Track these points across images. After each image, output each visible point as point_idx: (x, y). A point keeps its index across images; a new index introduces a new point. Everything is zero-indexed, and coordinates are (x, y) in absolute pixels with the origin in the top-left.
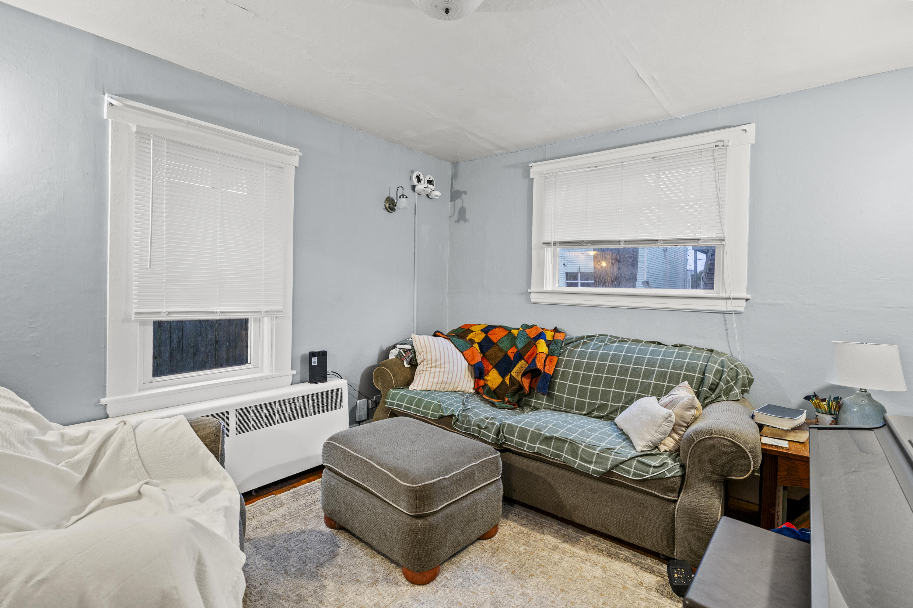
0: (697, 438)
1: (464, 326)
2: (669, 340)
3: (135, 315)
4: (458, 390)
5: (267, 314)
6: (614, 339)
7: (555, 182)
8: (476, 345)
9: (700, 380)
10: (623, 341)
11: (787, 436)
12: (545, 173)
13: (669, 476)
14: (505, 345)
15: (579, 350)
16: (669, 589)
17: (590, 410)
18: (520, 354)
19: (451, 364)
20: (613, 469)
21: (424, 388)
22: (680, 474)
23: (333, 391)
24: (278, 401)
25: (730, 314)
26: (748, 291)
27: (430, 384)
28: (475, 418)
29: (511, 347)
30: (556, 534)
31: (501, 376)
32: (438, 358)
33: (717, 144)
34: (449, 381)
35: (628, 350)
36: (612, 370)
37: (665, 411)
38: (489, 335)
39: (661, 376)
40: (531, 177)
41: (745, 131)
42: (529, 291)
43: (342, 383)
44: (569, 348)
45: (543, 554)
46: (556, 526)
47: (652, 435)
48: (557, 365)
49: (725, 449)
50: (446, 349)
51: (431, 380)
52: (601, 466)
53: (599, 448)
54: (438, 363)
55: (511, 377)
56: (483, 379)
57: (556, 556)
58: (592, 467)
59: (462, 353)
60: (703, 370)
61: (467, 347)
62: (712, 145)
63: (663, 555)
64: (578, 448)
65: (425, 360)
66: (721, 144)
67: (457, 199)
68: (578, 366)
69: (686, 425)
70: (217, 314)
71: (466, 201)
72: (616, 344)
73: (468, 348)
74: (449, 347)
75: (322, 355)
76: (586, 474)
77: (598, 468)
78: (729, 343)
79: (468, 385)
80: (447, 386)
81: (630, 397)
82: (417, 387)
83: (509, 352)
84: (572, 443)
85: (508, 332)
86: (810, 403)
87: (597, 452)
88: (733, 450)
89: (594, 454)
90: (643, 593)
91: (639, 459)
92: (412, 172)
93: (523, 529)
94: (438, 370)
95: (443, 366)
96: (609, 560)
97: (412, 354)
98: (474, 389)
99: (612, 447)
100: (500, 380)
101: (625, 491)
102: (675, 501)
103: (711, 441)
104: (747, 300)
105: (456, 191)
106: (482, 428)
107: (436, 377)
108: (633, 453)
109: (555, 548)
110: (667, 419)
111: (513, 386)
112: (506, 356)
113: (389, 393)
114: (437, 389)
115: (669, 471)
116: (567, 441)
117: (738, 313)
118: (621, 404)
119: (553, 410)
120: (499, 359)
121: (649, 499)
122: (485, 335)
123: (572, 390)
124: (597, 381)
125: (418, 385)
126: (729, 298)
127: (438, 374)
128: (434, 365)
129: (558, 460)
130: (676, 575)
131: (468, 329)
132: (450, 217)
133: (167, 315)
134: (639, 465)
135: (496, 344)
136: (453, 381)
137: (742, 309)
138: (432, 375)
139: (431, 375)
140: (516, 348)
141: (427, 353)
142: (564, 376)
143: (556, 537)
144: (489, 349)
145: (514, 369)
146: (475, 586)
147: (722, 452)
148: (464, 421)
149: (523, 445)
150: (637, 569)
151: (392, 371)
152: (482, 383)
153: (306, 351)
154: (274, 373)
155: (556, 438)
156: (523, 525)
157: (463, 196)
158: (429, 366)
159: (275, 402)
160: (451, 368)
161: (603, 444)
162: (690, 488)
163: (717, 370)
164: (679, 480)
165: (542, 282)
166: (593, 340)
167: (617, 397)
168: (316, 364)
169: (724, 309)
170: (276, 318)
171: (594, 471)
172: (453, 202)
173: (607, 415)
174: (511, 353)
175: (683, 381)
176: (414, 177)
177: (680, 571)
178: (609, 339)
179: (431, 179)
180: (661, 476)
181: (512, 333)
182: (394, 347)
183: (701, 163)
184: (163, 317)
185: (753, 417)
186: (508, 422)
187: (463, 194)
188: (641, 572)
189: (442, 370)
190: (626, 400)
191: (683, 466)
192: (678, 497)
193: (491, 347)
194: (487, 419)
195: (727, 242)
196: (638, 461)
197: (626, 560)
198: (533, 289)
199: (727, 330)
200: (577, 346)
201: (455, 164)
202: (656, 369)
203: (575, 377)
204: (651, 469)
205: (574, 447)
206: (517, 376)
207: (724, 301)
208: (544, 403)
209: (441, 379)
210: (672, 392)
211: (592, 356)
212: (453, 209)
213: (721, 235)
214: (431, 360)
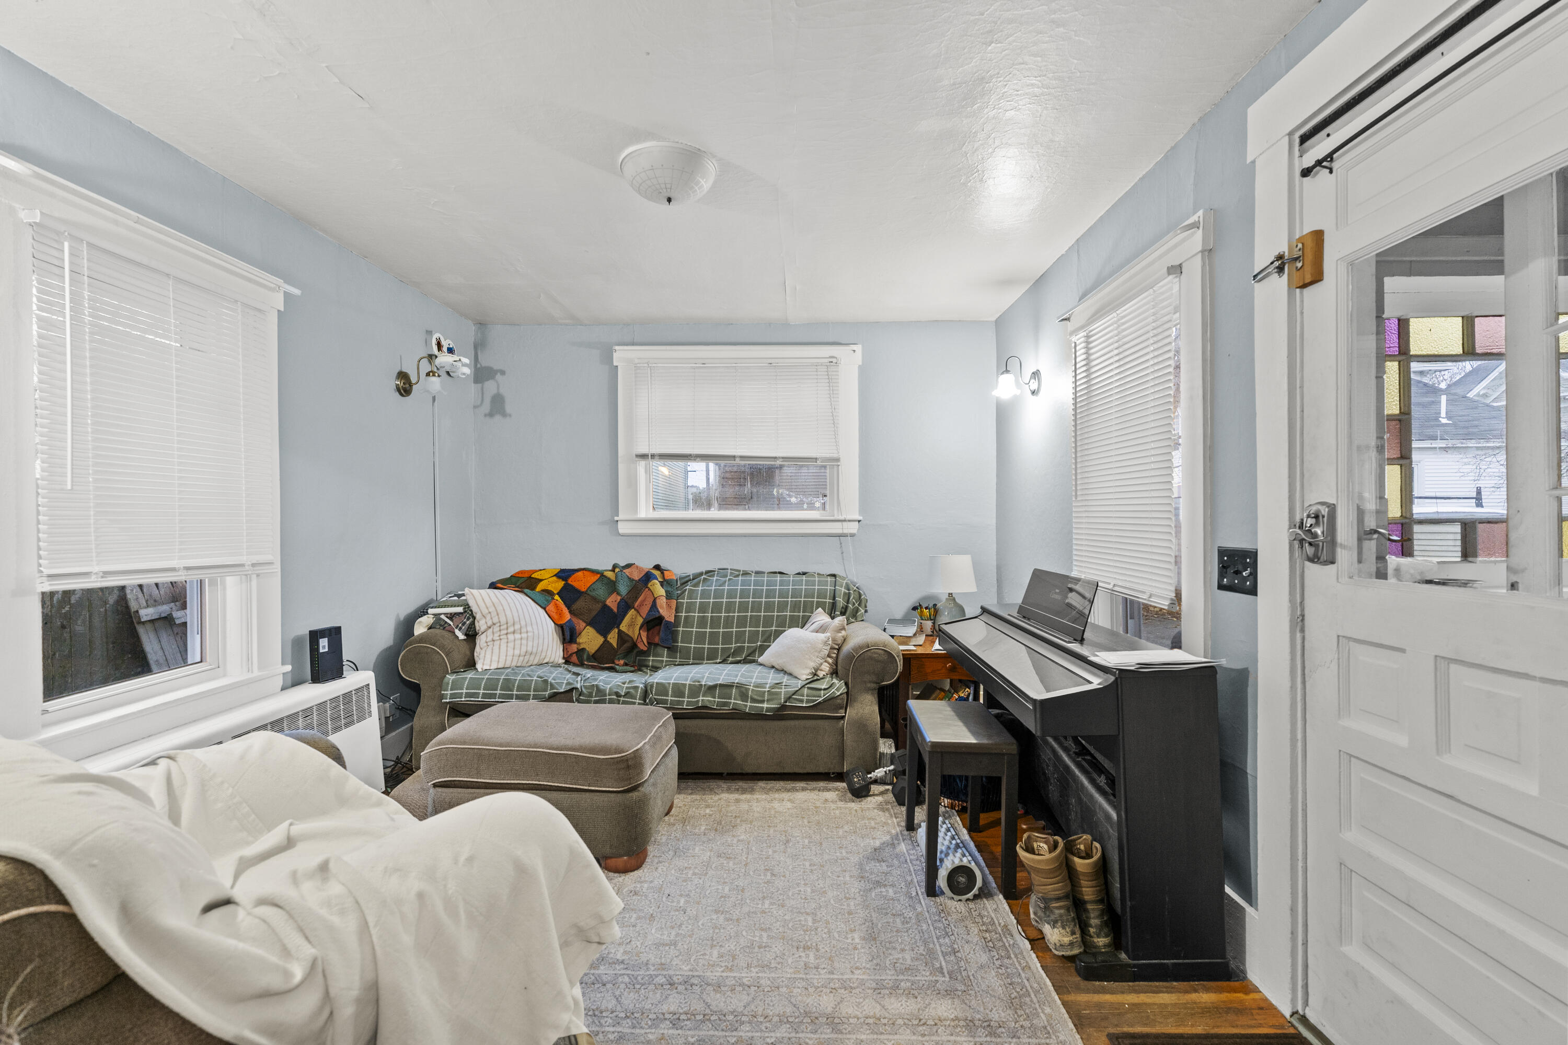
0: (857, 654)
1: (518, 573)
2: (791, 569)
3: (48, 581)
4: (545, 661)
5: (255, 568)
6: (736, 573)
7: (651, 376)
8: (557, 597)
9: (831, 605)
10: (746, 574)
11: (910, 641)
12: (637, 361)
13: (838, 694)
14: (600, 592)
15: (700, 588)
16: (849, 795)
17: (725, 657)
18: (626, 602)
19: (535, 627)
20: (786, 702)
21: (501, 666)
22: (846, 691)
23: (358, 690)
24: (287, 717)
25: (844, 538)
26: (860, 514)
27: (509, 658)
28: (609, 686)
29: (610, 594)
30: (729, 790)
31: (601, 634)
32: (517, 619)
33: (831, 360)
34: (535, 650)
35: (756, 583)
36: (743, 607)
37: (822, 636)
38: (569, 582)
39: (796, 606)
40: (615, 364)
41: (854, 351)
42: (616, 518)
43: (367, 677)
44: (688, 587)
45: (732, 808)
46: (724, 785)
47: (815, 661)
48: (677, 610)
49: (880, 658)
50: (523, 606)
51: (510, 652)
52: (774, 702)
53: (768, 686)
54: (517, 627)
55: (620, 633)
56: (575, 642)
57: (744, 806)
58: (765, 705)
59: (544, 609)
60: (832, 595)
61: (547, 600)
62: (827, 360)
63: (833, 773)
64: (747, 690)
65: (494, 624)
66: (834, 360)
67: (487, 380)
68: (703, 607)
69: (837, 647)
70: (180, 573)
71: (504, 385)
72: (740, 578)
73: (549, 602)
74: (527, 603)
75: (334, 634)
76: (759, 716)
77: (771, 705)
78: (846, 567)
79: (558, 654)
80: (532, 658)
81: (767, 634)
82: (490, 666)
83: (608, 601)
84: (739, 686)
85: (599, 576)
86: (916, 613)
87: (767, 690)
88: (886, 657)
89: (765, 692)
90: (833, 806)
91: (808, 686)
92: (429, 333)
93: (694, 796)
94: (518, 636)
95: (524, 630)
96: (790, 794)
97: (468, 619)
98: (564, 658)
99: (778, 682)
100: (601, 640)
101: (796, 723)
102: (843, 717)
103: (869, 653)
104: (859, 521)
105: (485, 367)
106: (620, 696)
107: (518, 646)
108: (800, 684)
109: (737, 801)
110: (825, 643)
111: (624, 644)
112: (605, 607)
113: (446, 680)
114: (519, 664)
115: (838, 690)
116: (733, 686)
117: (852, 535)
118: (759, 643)
119: (678, 665)
120: (594, 613)
121: (819, 722)
122: (563, 582)
123: (700, 638)
124: (728, 622)
125: (491, 662)
126: (845, 521)
127: (519, 642)
128: (511, 629)
129: (725, 710)
130: (855, 780)
131: (530, 577)
132: (475, 407)
133: (102, 577)
134: (811, 692)
135: (585, 593)
136: (540, 649)
137: (855, 531)
138: (511, 645)
139: (509, 644)
140: (618, 594)
141: (498, 615)
142: (688, 622)
143: (731, 793)
144: (575, 600)
145: (624, 622)
146: (691, 851)
147: (878, 661)
148: (592, 693)
149: (682, 703)
150: (816, 792)
151: (442, 647)
152: (574, 648)
153: (303, 629)
154: (256, 673)
155: (721, 685)
156: (691, 794)
157: (498, 376)
158: (505, 632)
159: (282, 719)
160: (536, 632)
161: (769, 681)
162: (855, 701)
163: (845, 593)
164: (845, 696)
165: (635, 506)
166: (713, 576)
167: (754, 636)
168: (326, 650)
169: (840, 531)
170: (258, 575)
171: (768, 709)
172: (479, 385)
173: (745, 659)
174: (612, 602)
175: (817, 608)
176: (434, 342)
177: (859, 775)
178: (731, 573)
179: (451, 346)
180: (832, 696)
181: (606, 577)
182: (422, 612)
183: (816, 377)
184: (97, 582)
185: (885, 630)
186: (656, 681)
187: (499, 374)
188: (820, 793)
189: (524, 635)
190: (765, 637)
191: (846, 684)
192: (845, 713)
193: (579, 597)
194: (624, 683)
195: (842, 463)
196: (808, 688)
197: (804, 789)
198: (621, 516)
199: (843, 553)
200: (697, 585)
201: (482, 325)
202: (790, 599)
203: (702, 622)
204: (822, 692)
205: (743, 690)
206: (628, 630)
207: (840, 523)
208: (665, 659)
209: (524, 649)
210: (812, 620)
211: (718, 594)
212: (480, 395)
213: (835, 456)
214: (507, 623)
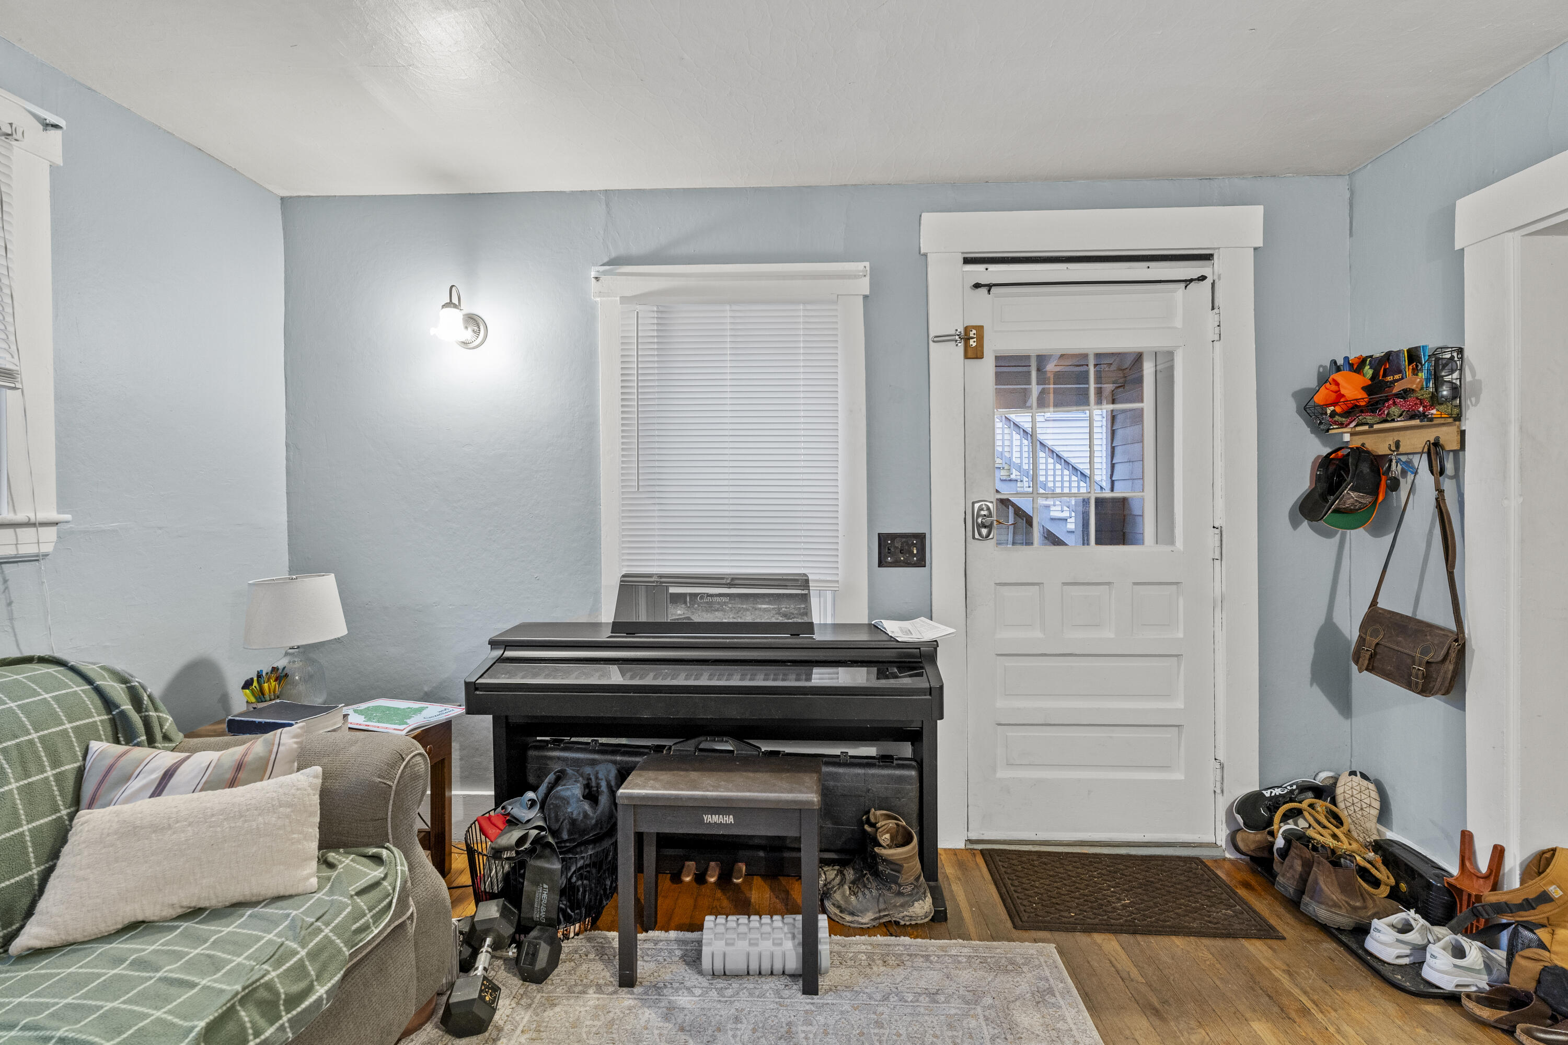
25: (16, 565)
26: (57, 503)
66: (7, 129)
77: (331, 979)
78: (15, 635)
103: (408, 769)
104: (58, 524)
169: (10, 551)
199: (10, 604)
207: (11, 532)
